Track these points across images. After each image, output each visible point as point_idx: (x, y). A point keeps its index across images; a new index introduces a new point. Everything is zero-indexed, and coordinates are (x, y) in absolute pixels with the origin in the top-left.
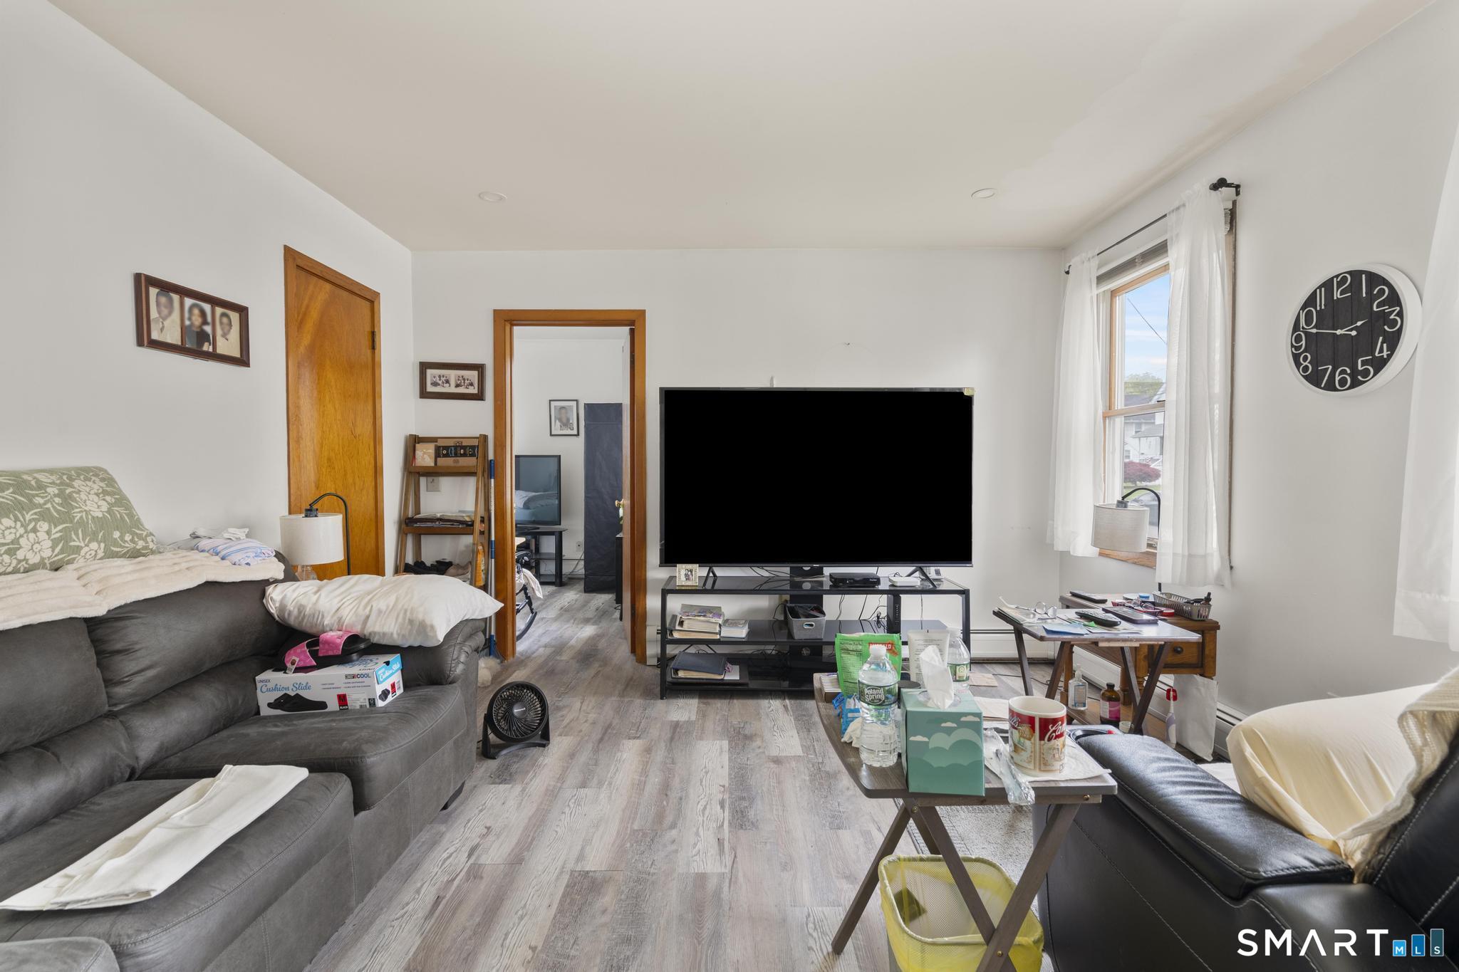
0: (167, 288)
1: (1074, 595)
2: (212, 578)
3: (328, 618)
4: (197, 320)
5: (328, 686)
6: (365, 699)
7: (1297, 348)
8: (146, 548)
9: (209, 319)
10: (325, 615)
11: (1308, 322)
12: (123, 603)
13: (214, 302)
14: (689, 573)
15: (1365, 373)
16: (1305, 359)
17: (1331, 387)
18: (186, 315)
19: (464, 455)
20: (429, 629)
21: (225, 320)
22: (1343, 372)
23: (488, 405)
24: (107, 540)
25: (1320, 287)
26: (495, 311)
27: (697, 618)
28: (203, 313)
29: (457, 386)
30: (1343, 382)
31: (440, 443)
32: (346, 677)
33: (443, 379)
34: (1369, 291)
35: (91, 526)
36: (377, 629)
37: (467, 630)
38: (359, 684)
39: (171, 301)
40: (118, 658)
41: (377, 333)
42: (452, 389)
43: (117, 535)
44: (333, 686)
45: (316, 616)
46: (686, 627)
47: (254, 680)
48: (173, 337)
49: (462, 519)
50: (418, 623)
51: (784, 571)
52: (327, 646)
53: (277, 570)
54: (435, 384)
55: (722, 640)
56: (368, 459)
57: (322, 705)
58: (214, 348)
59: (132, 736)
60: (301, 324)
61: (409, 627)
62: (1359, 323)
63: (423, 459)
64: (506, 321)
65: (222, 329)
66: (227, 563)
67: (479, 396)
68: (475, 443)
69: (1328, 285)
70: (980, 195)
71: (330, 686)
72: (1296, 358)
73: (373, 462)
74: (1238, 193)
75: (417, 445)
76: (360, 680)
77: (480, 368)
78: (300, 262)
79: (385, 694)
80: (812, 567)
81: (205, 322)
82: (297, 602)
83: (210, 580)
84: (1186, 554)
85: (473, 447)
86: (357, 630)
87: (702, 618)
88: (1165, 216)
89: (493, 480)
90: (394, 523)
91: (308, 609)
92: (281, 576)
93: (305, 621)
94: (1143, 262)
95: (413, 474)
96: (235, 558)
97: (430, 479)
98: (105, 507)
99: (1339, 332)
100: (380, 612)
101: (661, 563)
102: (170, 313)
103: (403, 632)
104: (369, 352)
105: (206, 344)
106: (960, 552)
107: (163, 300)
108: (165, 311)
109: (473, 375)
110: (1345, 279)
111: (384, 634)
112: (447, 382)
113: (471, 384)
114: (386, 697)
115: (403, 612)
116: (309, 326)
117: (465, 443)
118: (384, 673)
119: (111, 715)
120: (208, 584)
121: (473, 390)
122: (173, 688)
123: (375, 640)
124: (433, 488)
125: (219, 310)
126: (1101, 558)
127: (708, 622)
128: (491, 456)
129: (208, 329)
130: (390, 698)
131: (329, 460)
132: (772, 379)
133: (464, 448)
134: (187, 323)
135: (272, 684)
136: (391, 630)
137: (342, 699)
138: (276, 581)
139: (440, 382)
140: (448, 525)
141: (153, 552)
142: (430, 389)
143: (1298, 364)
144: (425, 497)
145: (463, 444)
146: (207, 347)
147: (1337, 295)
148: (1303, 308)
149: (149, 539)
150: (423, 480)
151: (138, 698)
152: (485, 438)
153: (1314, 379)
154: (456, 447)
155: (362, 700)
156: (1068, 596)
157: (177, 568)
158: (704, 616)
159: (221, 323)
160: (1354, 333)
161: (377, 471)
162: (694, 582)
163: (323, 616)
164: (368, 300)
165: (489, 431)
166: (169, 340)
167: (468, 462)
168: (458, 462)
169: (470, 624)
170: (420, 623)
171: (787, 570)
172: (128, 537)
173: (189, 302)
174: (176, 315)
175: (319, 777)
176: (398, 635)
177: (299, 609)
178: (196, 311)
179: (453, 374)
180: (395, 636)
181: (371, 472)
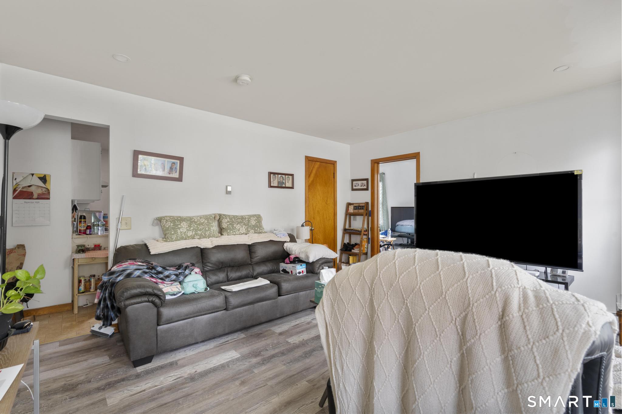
0: (274, 174)
2: (272, 239)
3: (293, 252)
4: (281, 179)
5: (289, 268)
6: (294, 273)
8: (262, 232)
9: (284, 179)
12: (254, 242)
13: (285, 174)
18: (279, 179)
19: (360, 209)
21: (288, 178)
23: (369, 193)
24: (255, 230)
26: (371, 160)
28: (283, 178)
29: (361, 186)
31: (355, 205)
32: (293, 267)
33: (357, 184)
35: (252, 227)
36: (301, 256)
37: (323, 261)
38: (294, 269)
39: (276, 176)
40: (253, 253)
41: (335, 173)
42: (360, 187)
43: (256, 229)
44: (291, 268)
45: (291, 251)
47: (279, 264)
48: (276, 185)
49: (358, 230)
52: (292, 259)
53: (288, 239)
54: (355, 186)
56: (331, 211)
57: (289, 273)
58: (285, 185)
59: (253, 270)
60: (309, 176)
63: (351, 210)
64: (375, 163)
65: (287, 181)
66: (277, 236)
67: (367, 189)
68: (364, 205)
73: (333, 211)
75: (349, 206)
77: (367, 180)
78: (309, 159)
79: (299, 273)
81: (283, 180)
82: (289, 247)
83: (271, 240)
85: (363, 206)
86: (298, 256)
89: (370, 217)
90: (341, 230)
92: (289, 241)
93: (289, 252)
95: (349, 215)
96: (278, 235)
97: (354, 216)
98: (255, 223)
102: (275, 179)
104: (333, 179)
105: (283, 185)
107: (274, 177)
108: (274, 179)
109: (365, 182)
112: (358, 185)
113: (365, 185)
114: (300, 274)
116: (312, 175)
117: (361, 205)
118: (299, 267)
119: (251, 264)
120: (271, 241)
121: (365, 187)
122: (263, 262)
123: (301, 259)
124: (355, 220)
125: (287, 176)
128: (370, 209)
129: (284, 181)
130: (301, 274)
131: (318, 211)
132: (474, 174)
133: (360, 206)
134: (279, 181)
135: (283, 266)
137: (292, 272)
138: (288, 242)
139: (357, 185)
140: (355, 232)
141: (264, 233)
142: (354, 188)
144: (353, 222)
145: (360, 205)
146: (284, 186)
149: (263, 230)
150: (352, 217)
151: (255, 262)
152: (367, 203)
154: (358, 206)
157: (266, 236)
159: (287, 179)
161: (335, 214)
164: (332, 164)
165: (369, 201)
166: (275, 185)
167: (361, 211)
168: (358, 211)
169: (325, 259)
172: (258, 229)
173: (279, 176)
174: (277, 179)
175: (272, 284)
177: (289, 249)
178: (281, 178)
179: (360, 182)
181: (333, 214)
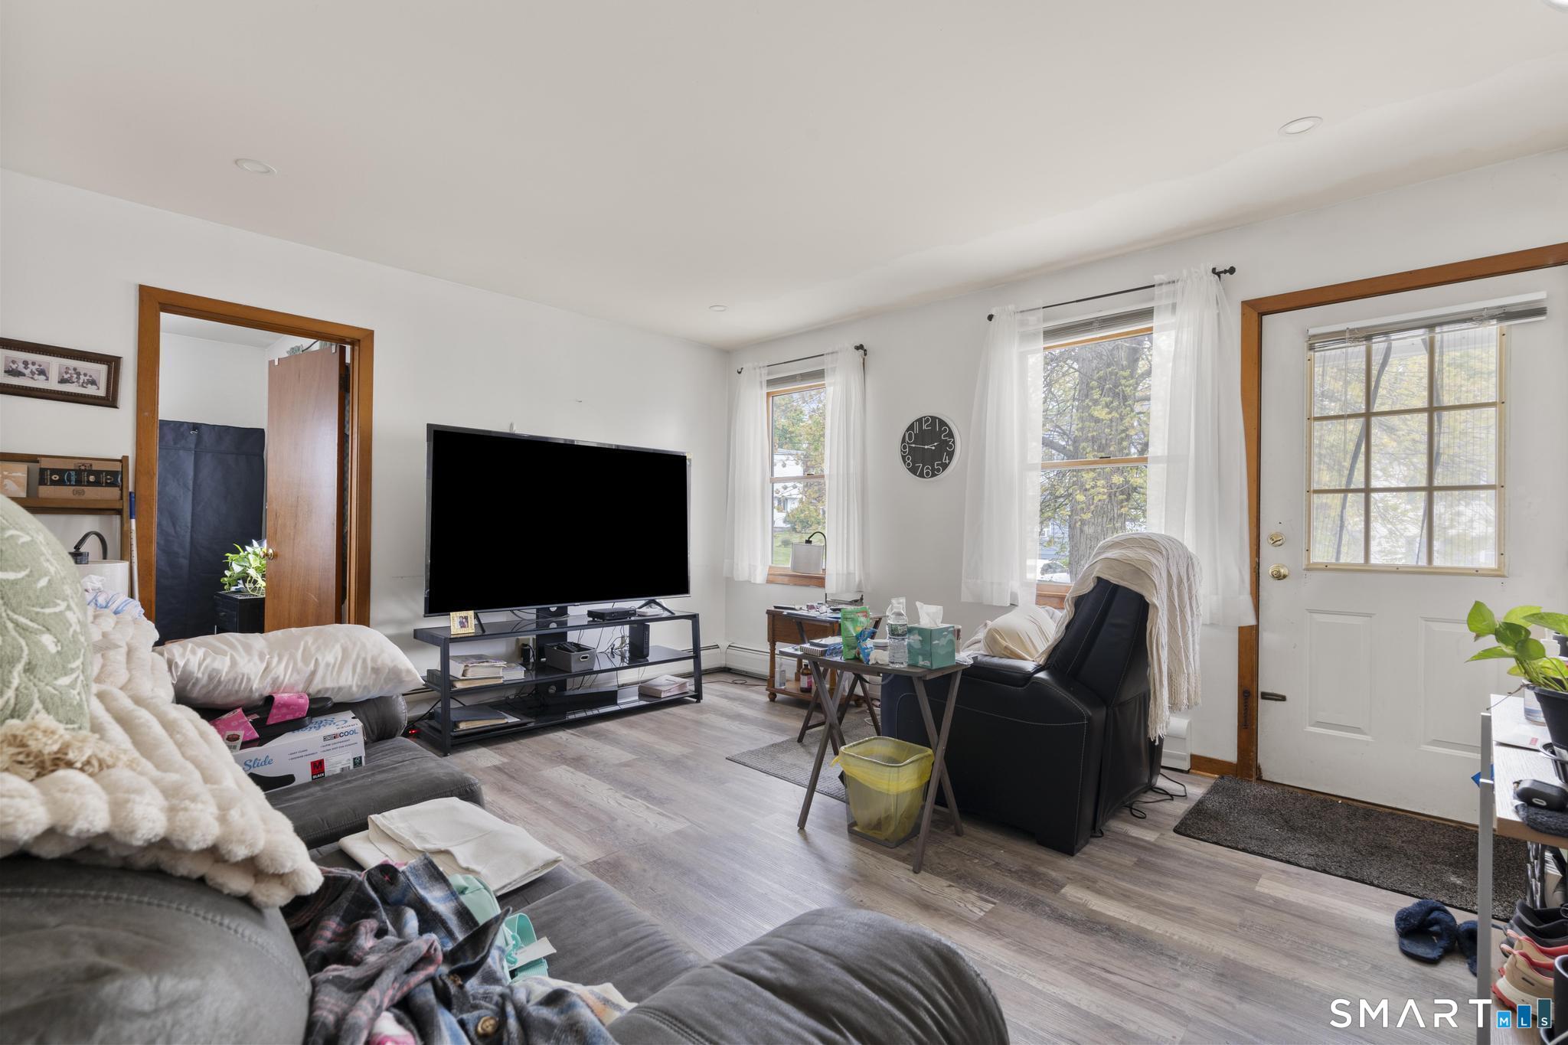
1: (776, 607)
3: (257, 681)
5: (295, 756)
6: (349, 760)
7: (904, 452)
10: (252, 677)
11: (910, 439)
14: (464, 620)
15: (938, 470)
16: (908, 459)
17: (921, 476)
19: (97, 483)
20: (404, 674)
22: (928, 468)
23: (124, 414)
25: (916, 421)
26: (140, 287)
27: (481, 664)
29: (64, 381)
30: (928, 474)
31: (46, 464)
32: (325, 739)
33: (36, 369)
34: (940, 428)
38: (341, 744)
42: (51, 385)
44: (307, 753)
45: (239, 681)
46: (469, 675)
50: (387, 671)
51: (529, 613)
52: (284, 710)
54: (14, 373)
55: (505, 683)
57: (290, 779)
61: (374, 676)
62: (936, 444)
63: (5, 485)
64: (153, 302)
67: (110, 400)
68: (117, 467)
69: (920, 420)
70: (716, 308)
71: (304, 754)
72: (903, 458)
74: (865, 354)
76: (344, 738)
77: (113, 363)
80: (558, 607)
82: (206, 667)
84: (845, 572)
85: (107, 473)
87: (485, 664)
88: (823, 355)
89: (133, 521)
91: (224, 674)
93: (220, 688)
94: (802, 380)
99: (926, 447)
100: (328, 665)
101: (426, 612)
103: (365, 683)
106: (679, 585)
109: (100, 371)
110: (928, 420)
111: (340, 689)
112: (42, 373)
113: (92, 383)
115: (360, 662)
117: (96, 467)
121: (96, 392)
126: (768, 584)
127: (493, 666)
128: (130, 487)
133: (97, 473)
136: (349, 682)
137: (318, 767)
139: (27, 373)
142: (6, 380)
143: (905, 462)
147: (924, 427)
148: (908, 430)
152: (127, 461)
153: (913, 470)
154: (79, 471)
155: (344, 762)
156: (773, 609)
158: (487, 662)
160: (933, 448)
162: (471, 629)
163: (249, 679)
168: (83, 493)
170: (389, 669)
171: (535, 611)
176: (358, 686)
177: (209, 676)
179: (54, 363)
180: (354, 689)
